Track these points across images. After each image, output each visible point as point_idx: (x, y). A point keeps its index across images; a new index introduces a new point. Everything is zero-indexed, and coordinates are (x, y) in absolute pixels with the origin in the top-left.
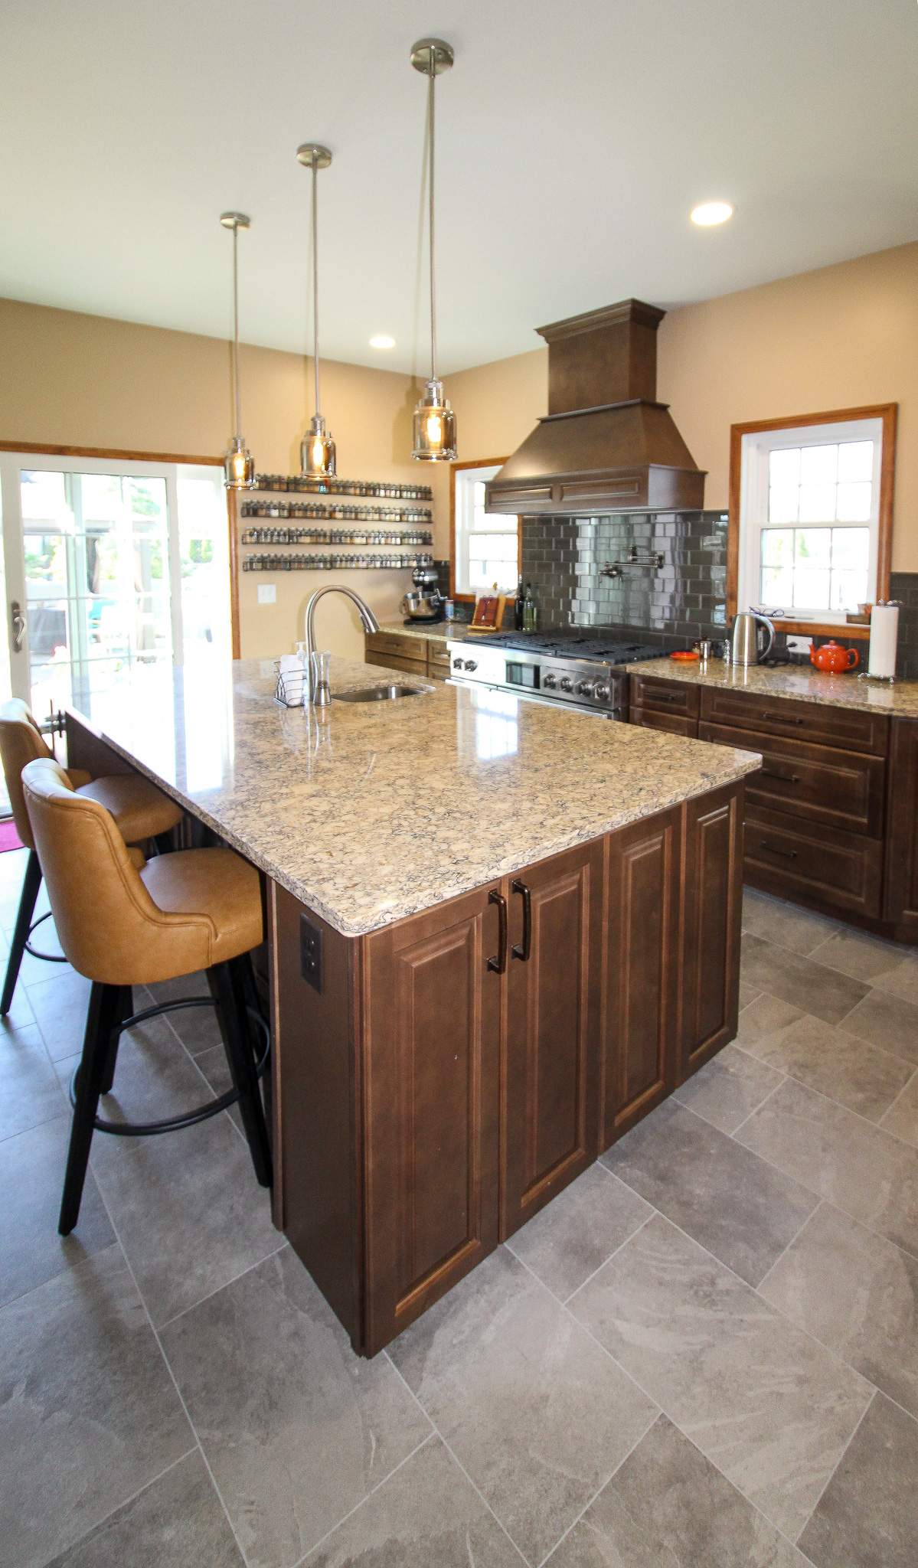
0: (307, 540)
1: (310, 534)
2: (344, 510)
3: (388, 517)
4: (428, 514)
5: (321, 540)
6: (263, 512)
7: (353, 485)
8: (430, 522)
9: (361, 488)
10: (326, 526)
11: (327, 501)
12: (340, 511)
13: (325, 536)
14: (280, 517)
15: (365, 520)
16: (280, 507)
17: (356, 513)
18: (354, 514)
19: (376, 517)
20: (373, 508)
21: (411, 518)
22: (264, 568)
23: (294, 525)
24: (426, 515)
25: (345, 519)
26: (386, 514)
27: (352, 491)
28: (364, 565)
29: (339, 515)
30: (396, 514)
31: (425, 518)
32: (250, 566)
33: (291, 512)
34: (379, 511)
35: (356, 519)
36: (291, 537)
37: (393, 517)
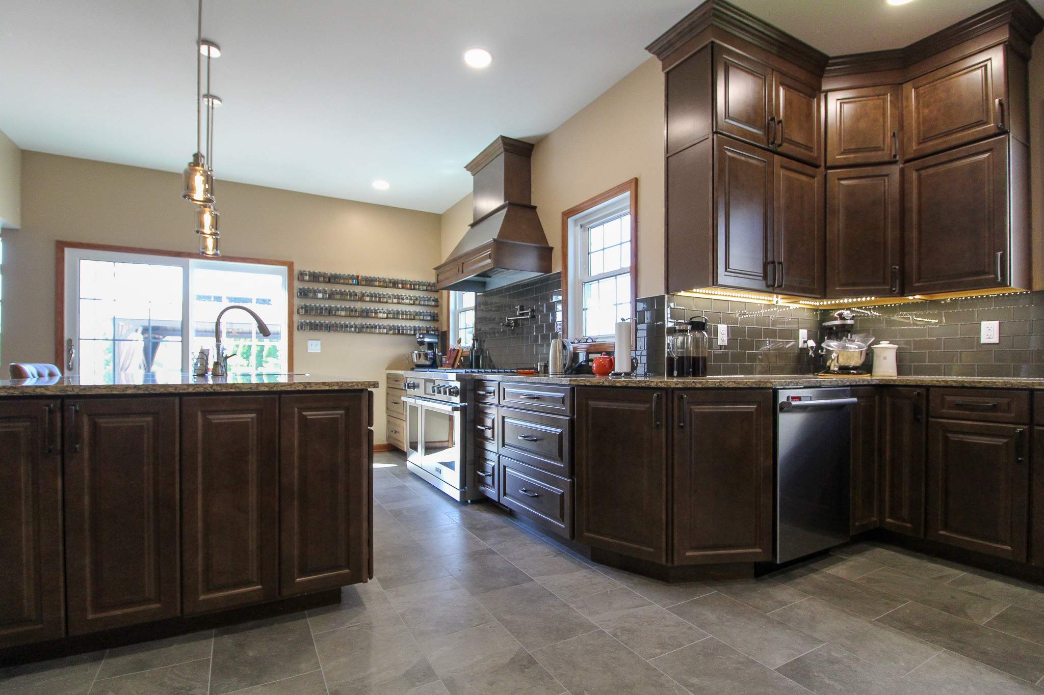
0: (343, 313)
1: (345, 309)
2: (371, 296)
3: (404, 301)
4: (436, 301)
5: (353, 314)
6: (311, 295)
7: (379, 280)
8: (437, 306)
9: (384, 281)
10: (359, 305)
11: (358, 290)
12: (368, 296)
13: (356, 311)
14: (323, 298)
15: (387, 302)
16: (325, 292)
17: (380, 298)
18: (379, 299)
19: (395, 301)
20: (393, 295)
21: (422, 303)
22: (311, 329)
23: (333, 304)
24: (433, 300)
25: (371, 301)
26: (403, 299)
27: (376, 283)
28: (385, 331)
29: (368, 299)
30: (411, 300)
31: (433, 303)
32: (301, 327)
33: (331, 296)
34: (398, 297)
35: (380, 302)
36: (330, 312)
37: (407, 301)
